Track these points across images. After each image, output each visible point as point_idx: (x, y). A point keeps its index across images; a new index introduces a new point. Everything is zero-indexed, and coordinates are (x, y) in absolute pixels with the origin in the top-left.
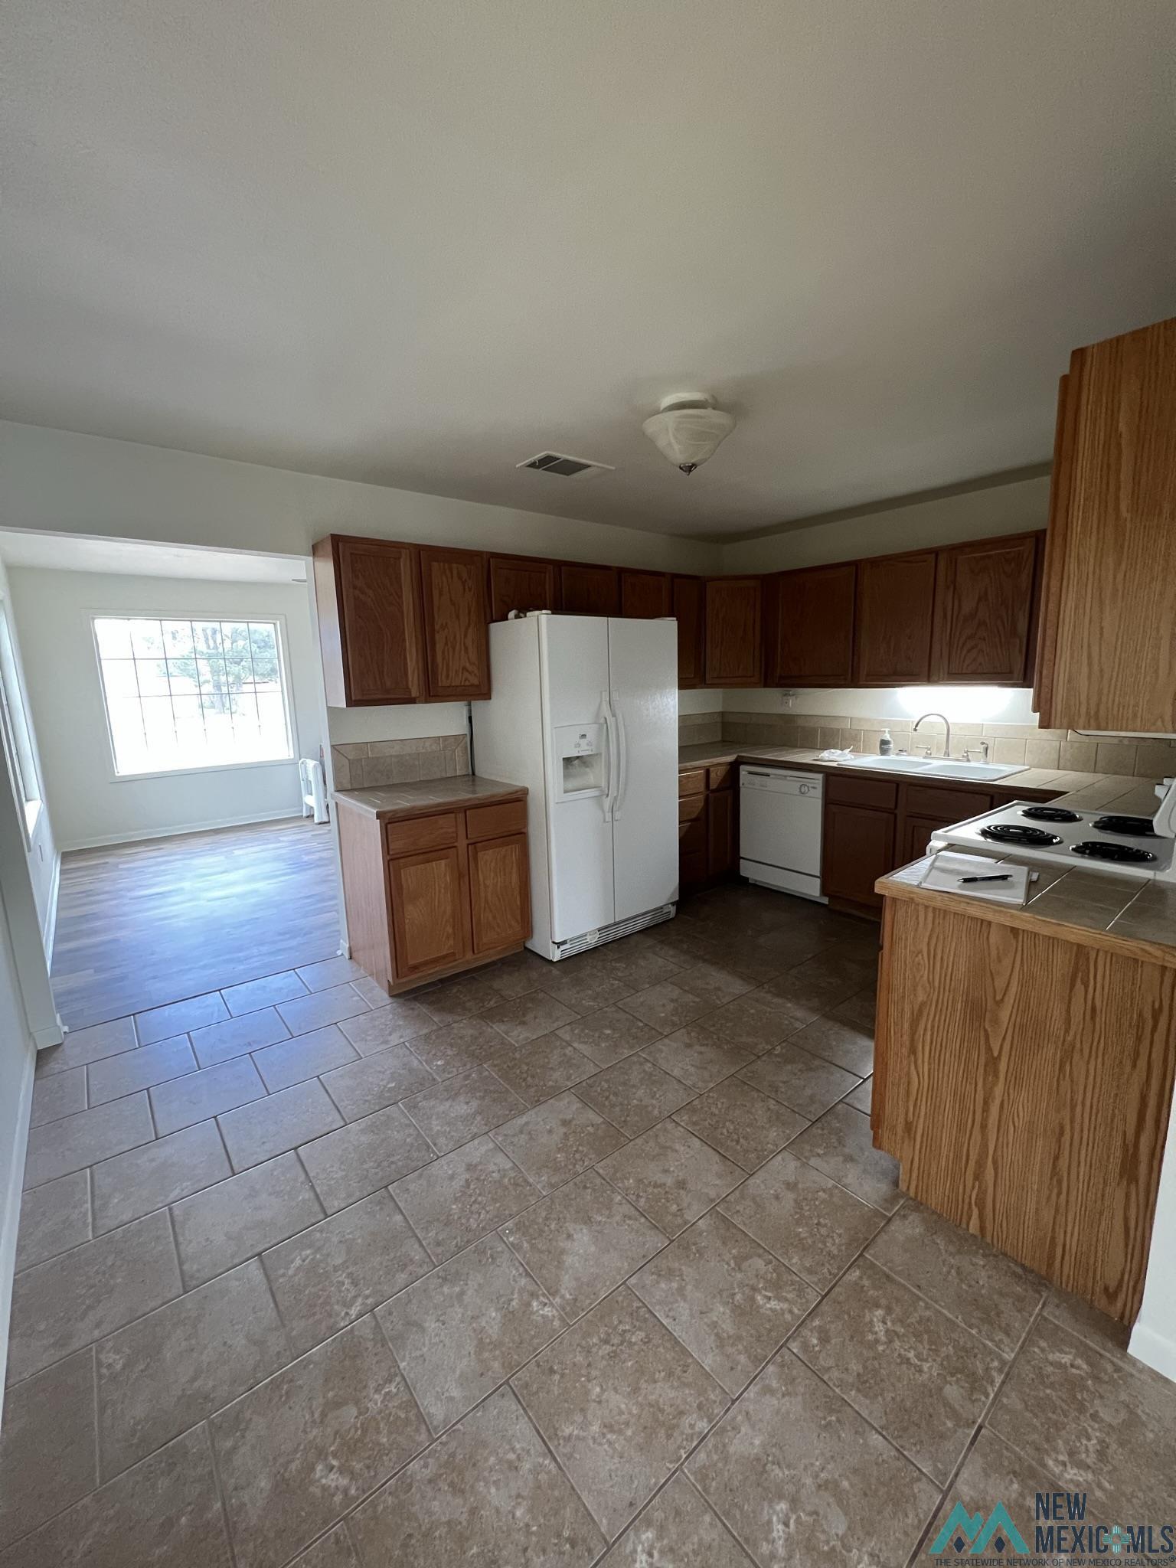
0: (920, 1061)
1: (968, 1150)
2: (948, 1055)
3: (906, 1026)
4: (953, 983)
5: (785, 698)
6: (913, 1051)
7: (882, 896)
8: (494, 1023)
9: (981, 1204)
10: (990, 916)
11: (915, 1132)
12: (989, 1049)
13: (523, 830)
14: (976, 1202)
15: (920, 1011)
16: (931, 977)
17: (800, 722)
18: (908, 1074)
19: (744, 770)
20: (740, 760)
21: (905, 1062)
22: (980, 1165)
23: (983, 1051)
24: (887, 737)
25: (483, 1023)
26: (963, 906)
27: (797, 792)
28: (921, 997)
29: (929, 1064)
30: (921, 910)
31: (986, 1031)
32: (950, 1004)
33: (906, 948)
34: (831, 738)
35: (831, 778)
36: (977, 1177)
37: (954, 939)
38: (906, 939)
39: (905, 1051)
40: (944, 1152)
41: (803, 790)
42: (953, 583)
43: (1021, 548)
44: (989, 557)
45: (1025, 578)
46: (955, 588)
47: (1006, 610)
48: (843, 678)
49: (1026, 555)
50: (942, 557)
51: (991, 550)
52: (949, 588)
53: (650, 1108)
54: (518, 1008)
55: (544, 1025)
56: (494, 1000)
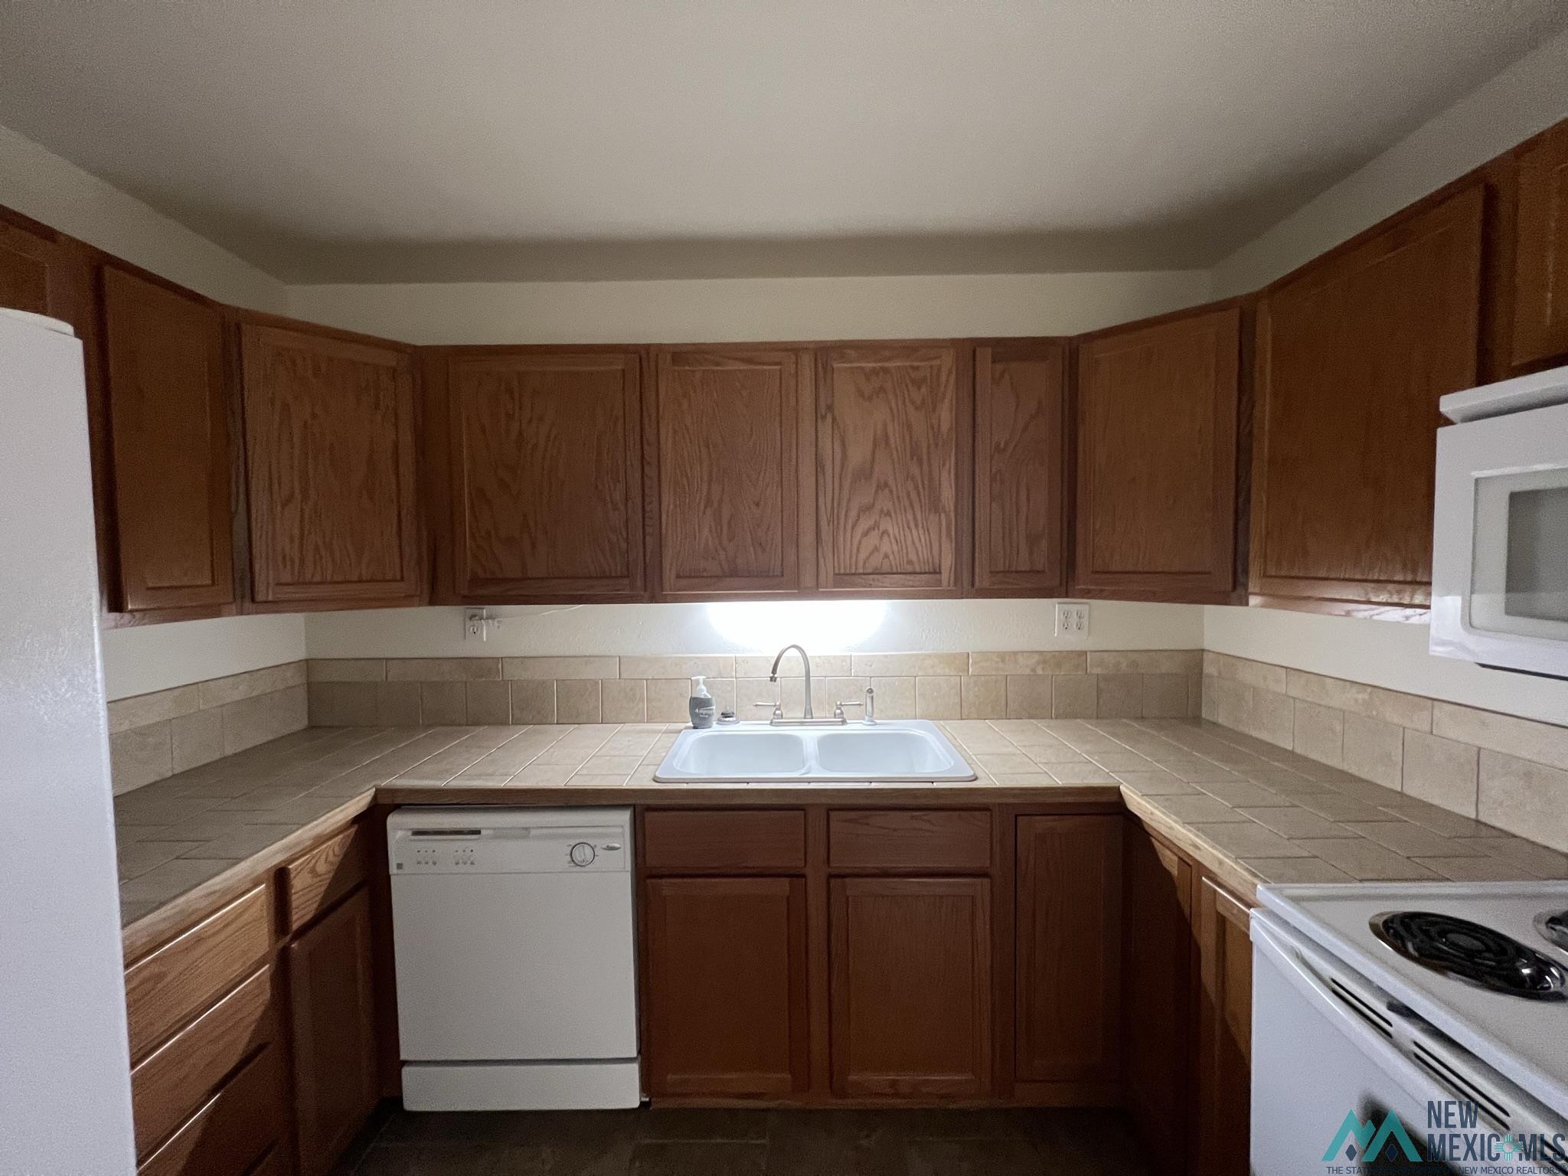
5: (469, 623)
17: (512, 673)
19: (399, 828)
20: (384, 800)
24: (703, 692)
34: (576, 702)
35: (650, 816)
41: (578, 855)
42: (830, 408)
43: (938, 362)
44: (886, 370)
45: (945, 416)
46: (834, 420)
47: (921, 465)
48: (626, 581)
49: (943, 378)
50: (807, 360)
51: (889, 359)
52: (824, 417)
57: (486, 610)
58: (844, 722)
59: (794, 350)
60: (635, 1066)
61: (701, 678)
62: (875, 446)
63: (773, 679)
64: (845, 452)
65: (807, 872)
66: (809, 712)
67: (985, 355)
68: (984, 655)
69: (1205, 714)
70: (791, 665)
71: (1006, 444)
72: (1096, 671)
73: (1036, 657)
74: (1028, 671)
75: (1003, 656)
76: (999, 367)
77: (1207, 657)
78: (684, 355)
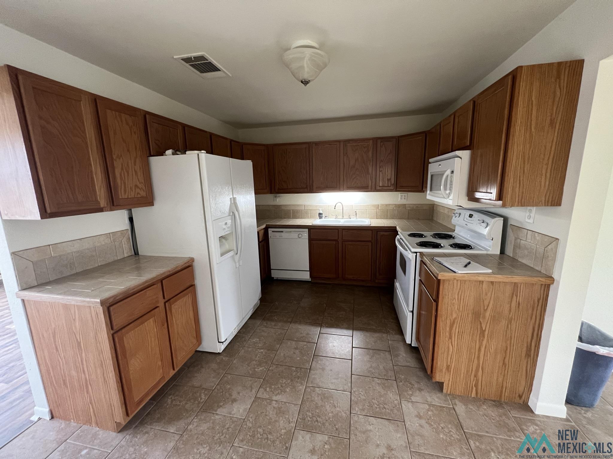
0: (453, 341)
1: (472, 368)
2: (465, 335)
3: (448, 329)
4: (468, 307)
5: (275, 198)
6: (450, 338)
7: (440, 280)
8: (216, 411)
9: (476, 386)
10: (481, 278)
11: (451, 368)
12: (481, 327)
13: (193, 284)
14: (475, 385)
15: (454, 322)
16: (459, 307)
17: (283, 208)
18: (448, 348)
19: (270, 231)
20: (267, 226)
21: (447, 343)
22: (477, 370)
23: (479, 329)
24: (321, 212)
25: (209, 414)
26: (477, 277)
27: (297, 237)
28: (454, 316)
29: (457, 340)
30: (455, 281)
31: (480, 322)
32: (466, 315)
33: (448, 298)
34: (296, 214)
35: (311, 230)
36: (475, 376)
37: (469, 291)
38: (448, 295)
39: (447, 339)
40: (463, 371)
41: (299, 236)
42: (346, 153)
43: (368, 143)
44: (358, 145)
45: (370, 154)
46: (347, 156)
47: (365, 165)
48: (306, 189)
49: (370, 146)
50: (342, 144)
51: (359, 143)
52: (345, 155)
53: (340, 414)
54: (222, 392)
55: (247, 395)
56: (202, 394)
57: (278, 195)
58: (350, 218)
59: (339, 141)
60: (309, 272)
61: (321, 209)
62: (356, 161)
63: (335, 208)
64: (349, 163)
65: (339, 240)
66: (343, 216)
67: (379, 141)
68: (382, 205)
69: (435, 219)
70: (339, 207)
71: (383, 160)
72: (408, 208)
73: (394, 205)
74: (392, 209)
75: (387, 205)
76: (382, 144)
77: (435, 205)
78: (317, 144)
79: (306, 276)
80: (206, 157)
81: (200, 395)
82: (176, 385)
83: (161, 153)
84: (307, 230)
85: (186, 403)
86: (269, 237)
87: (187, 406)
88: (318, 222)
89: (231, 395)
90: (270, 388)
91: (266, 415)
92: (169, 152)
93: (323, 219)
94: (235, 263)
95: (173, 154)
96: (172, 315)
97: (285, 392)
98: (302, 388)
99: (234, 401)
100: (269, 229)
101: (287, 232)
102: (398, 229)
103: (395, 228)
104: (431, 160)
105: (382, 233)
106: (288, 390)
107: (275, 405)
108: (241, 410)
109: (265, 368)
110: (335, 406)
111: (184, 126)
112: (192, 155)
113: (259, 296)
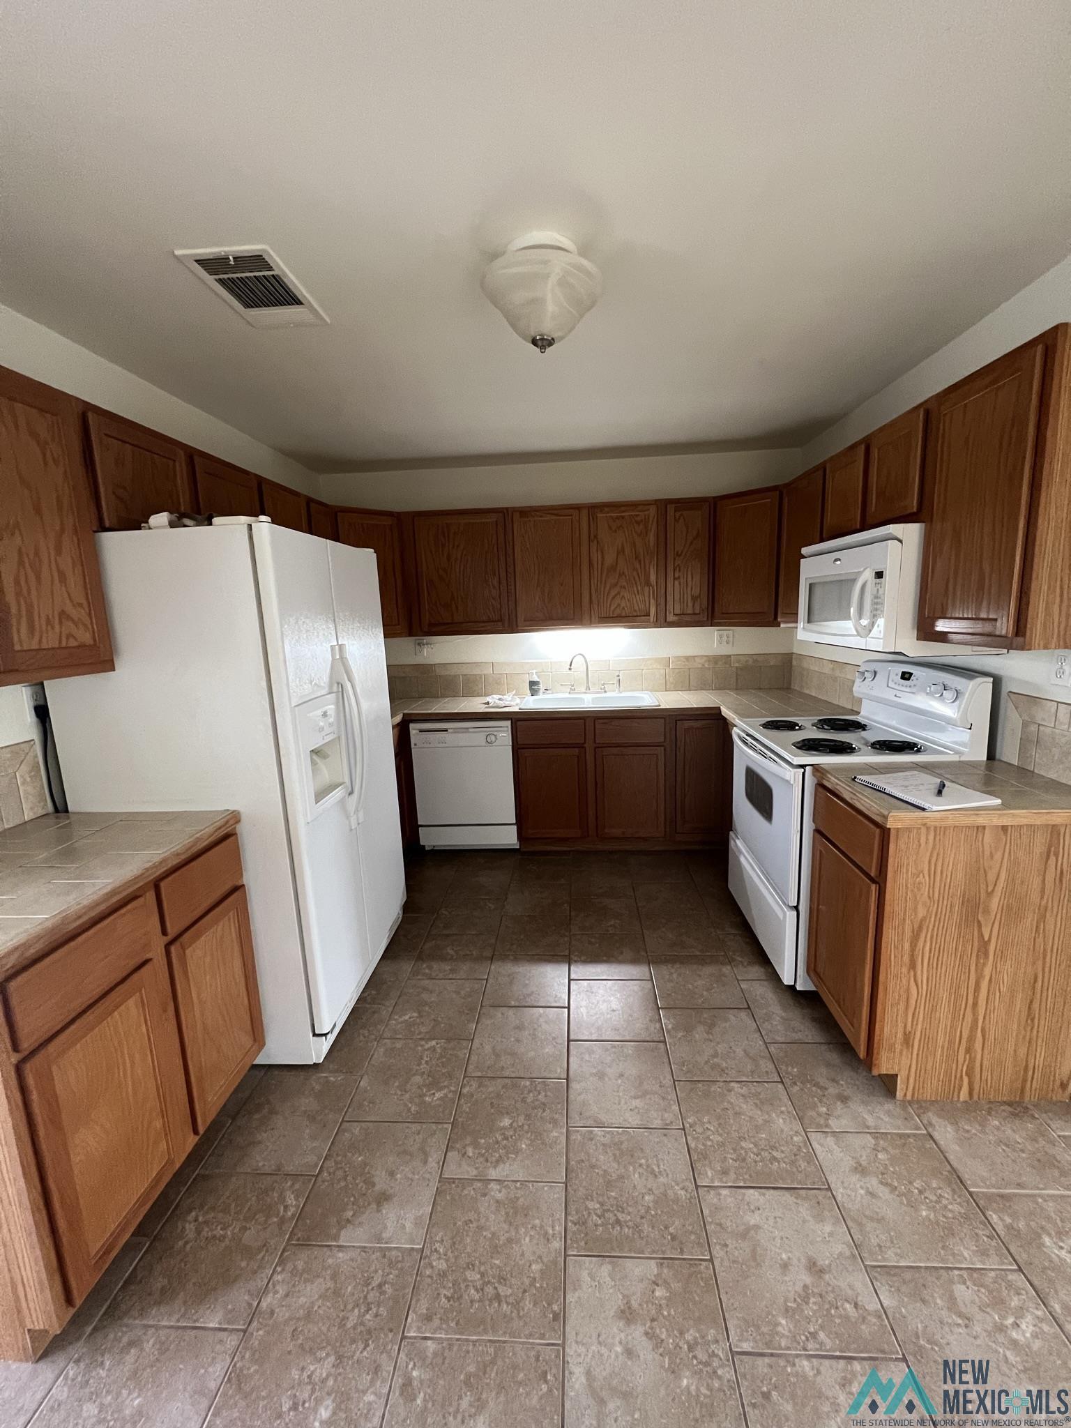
0: (919, 972)
1: (961, 1032)
2: (945, 956)
3: (907, 945)
4: (951, 890)
5: (418, 647)
6: (913, 966)
7: (889, 829)
8: (336, 1238)
9: (970, 1074)
10: (981, 821)
11: (914, 1038)
12: (981, 935)
13: (240, 883)
14: (966, 1071)
15: (920, 928)
16: (931, 891)
17: (440, 671)
18: (908, 989)
19: (414, 729)
20: (406, 717)
21: (904, 981)
22: (971, 1039)
23: (976, 940)
24: (535, 679)
25: (316, 1251)
26: (973, 818)
27: (484, 743)
28: (921, 912)
29: (928, 971)
30: (923, 830)
31: (979, 922)
32: (948, 909)
33: (907, 870)
34: (471, 685)
35: (519, 723)
36: (968, 1050)
37: (954, 851)
38: (908, 864)
39: (904, 970)
40: (940, 1042)
41: (489, 740)
42: (596, 537)
43: (646, 513)
44: (623, 517)
45: (652, 538)
46: (598, 542)
47: (640, 561)
48: (500, 623)
49: (651, 519)
50: (584, 513)
51: (623, 512)
52: (593, 541)
53: (670, 1192)
54: (345, 1178)
55: (417, 1177)
56: (288, 1193)
57: (426, 639)
58: (605, 692)
59: (578, 508)
60: (515, 827)
61: (534, 671)
62: (618, 554)
63: (570, 669)
64: (603, 558)
65: (586, 745)
66: (588, 688)
67: (671, 508)
68: (678, 658)
69: (796, 686)
70: (579, 663)
71: (682, 552)
72: (737, 665)
73: (705, 658)
74: (700, 666)
75: (687, 658)
76: (678, 514)
77: (794, 656)
78: (525, 512)
79: (508, 837)
80: (272, 534)
81: (282, 1198)
82: (205, 1178)
83: (134, 521)
84: (508, 723)
85: (244, 1229)
86: (413, 746)
87: (249, 1237)
88: (531, 703)
89: (370, 1183)
90: (476, 1145)
91: (480, 1228)
92: (160, 519)
93: (540, 696)
94: (348, 817)
95: (172, 525)
96: (188, 980)
97: (517, 1152)
98: (558, 1134)
99: (383, 1198)
100: (412, 726)
101: (456, 731)
102: (726, 712)
103: (718, 712)
104: (805, 551)
105: (687, 724)
106: (524, 1146)
107: (499, 1196)
108: (408, 1225)
109: (451, 1091)
110: (653, 1172)
111: (192, 455)
112: (230, 528)
113: (400, 898)
